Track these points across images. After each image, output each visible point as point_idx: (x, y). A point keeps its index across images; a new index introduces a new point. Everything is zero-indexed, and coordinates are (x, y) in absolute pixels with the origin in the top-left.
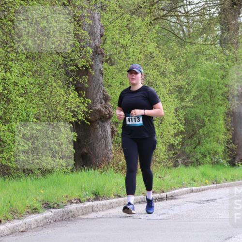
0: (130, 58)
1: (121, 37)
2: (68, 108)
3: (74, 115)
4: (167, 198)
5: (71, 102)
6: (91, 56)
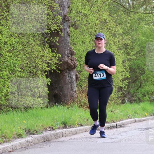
0: (89, 23)
1: (83, 8)
2: (44, 61)
3: (49, 65)
4: (117, 127)
5: (46, 56)
6: (61, 22)
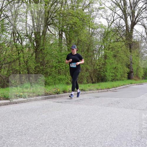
1: (135, 60)
3: (128, 72)
6: (130, 63)
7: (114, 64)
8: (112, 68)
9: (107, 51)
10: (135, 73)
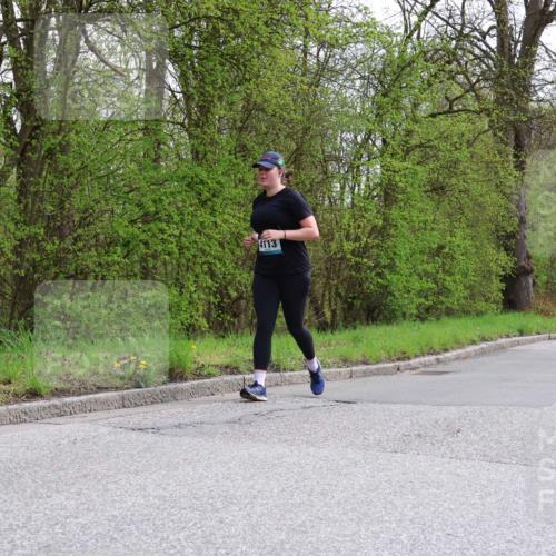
7: (433, 229)
8: (422, 252)
9: (396, 164)
10: (544, 278)
